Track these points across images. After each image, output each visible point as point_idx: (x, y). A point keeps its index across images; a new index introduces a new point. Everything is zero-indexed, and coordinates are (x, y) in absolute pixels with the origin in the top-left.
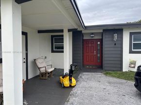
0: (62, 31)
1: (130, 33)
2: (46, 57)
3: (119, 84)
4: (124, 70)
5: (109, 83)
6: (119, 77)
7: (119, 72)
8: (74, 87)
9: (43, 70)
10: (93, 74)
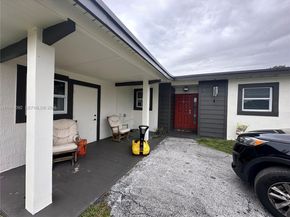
0: (141, 83)
1: (240, 85)
2: (125, 115)
3: (213, 157)
4: (228, 139)
5: (199, 155)
6: (217, 148)
7: (221, 141)
8: (146, 155)
9: (116, 130)
10: (182, 140)
